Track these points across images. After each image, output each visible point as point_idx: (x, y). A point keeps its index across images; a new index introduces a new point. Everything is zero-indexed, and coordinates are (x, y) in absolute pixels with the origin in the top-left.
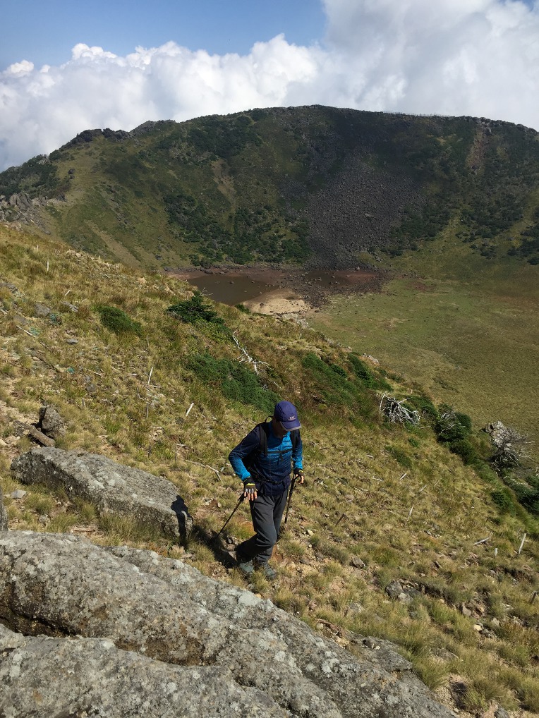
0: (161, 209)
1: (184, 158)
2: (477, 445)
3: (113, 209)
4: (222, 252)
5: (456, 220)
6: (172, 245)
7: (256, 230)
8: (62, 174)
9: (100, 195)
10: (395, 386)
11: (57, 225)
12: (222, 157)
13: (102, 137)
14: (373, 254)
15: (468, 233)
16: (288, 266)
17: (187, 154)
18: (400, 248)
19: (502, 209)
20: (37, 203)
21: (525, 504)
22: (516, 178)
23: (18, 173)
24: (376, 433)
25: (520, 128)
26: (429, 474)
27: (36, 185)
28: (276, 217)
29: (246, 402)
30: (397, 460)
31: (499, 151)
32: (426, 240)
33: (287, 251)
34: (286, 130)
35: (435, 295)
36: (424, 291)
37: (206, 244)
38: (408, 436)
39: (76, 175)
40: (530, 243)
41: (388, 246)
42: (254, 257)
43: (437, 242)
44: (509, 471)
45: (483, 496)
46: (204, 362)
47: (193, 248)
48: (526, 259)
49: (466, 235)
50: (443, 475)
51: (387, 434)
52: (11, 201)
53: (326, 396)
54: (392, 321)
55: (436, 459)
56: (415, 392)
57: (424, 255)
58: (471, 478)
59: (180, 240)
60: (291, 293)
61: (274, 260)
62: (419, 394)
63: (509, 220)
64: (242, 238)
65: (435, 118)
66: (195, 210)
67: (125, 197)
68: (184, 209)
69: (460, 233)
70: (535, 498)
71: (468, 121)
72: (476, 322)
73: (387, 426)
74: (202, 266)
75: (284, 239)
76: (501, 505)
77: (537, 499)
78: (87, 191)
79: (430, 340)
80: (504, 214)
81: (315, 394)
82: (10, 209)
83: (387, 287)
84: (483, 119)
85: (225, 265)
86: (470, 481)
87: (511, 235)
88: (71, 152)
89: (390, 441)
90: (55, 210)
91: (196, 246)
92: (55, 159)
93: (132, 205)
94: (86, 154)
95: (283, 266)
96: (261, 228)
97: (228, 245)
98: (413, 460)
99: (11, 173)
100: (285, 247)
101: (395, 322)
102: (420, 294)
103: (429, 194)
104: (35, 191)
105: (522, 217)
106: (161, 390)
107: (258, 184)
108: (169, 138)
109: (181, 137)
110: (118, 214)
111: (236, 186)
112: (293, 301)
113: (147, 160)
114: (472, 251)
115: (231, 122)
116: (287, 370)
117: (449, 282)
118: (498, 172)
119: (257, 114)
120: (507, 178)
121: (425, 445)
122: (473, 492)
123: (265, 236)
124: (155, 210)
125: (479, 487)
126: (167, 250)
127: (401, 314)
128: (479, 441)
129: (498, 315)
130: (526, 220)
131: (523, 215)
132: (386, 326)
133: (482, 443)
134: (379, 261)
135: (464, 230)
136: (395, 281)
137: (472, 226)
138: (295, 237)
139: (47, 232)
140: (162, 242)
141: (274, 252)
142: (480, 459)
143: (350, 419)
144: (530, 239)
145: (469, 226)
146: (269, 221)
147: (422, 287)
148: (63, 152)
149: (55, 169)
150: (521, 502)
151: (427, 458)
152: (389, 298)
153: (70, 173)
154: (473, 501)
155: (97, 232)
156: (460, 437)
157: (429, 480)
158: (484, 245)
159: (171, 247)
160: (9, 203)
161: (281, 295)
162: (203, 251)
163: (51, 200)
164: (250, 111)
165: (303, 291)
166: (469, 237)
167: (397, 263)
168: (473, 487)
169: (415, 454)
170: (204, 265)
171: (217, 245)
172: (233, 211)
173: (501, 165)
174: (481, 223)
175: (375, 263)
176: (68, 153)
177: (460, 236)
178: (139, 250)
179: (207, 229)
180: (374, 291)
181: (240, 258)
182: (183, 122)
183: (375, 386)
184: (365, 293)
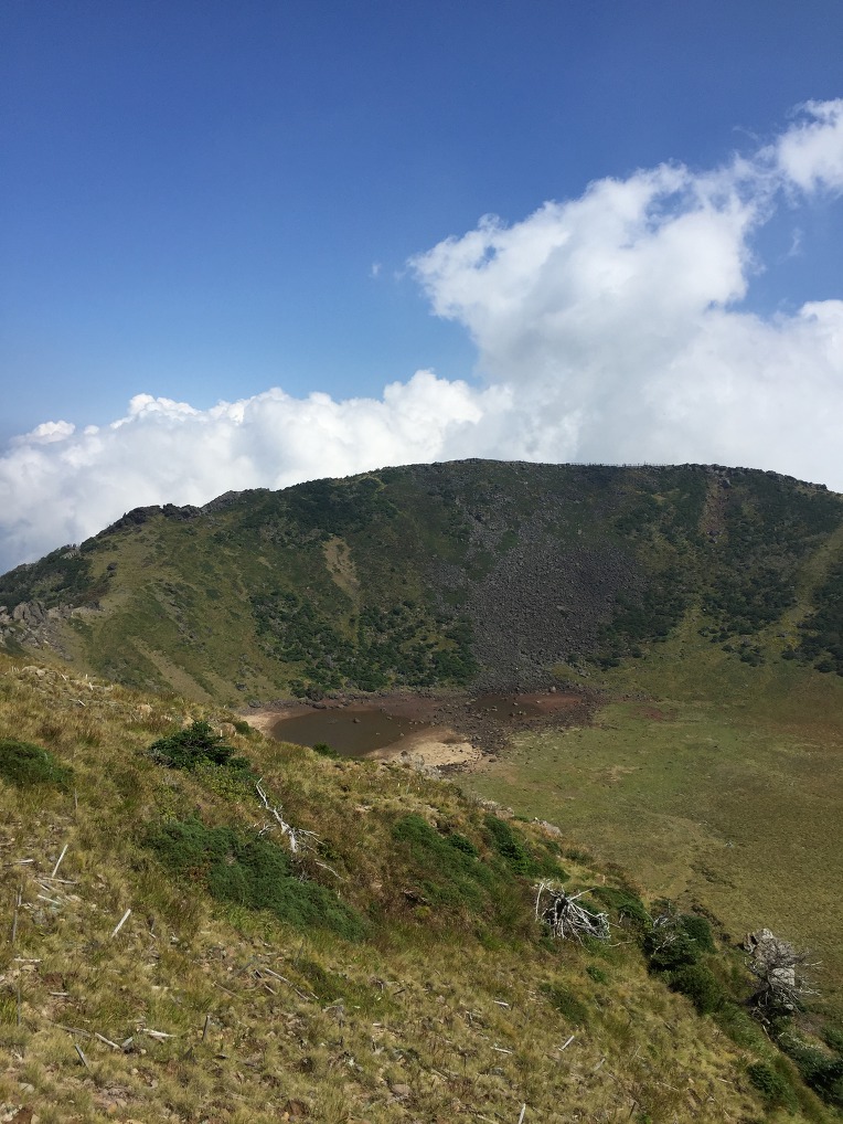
0: (246, 614)
1: (281, 539)
2: (725, 974)
3: (171, 617)
4: (339, 674)
5: (696, 611)
6: (261, 666)
7: (391, 638)
8: (97, 571)
9: (153, 598)
10: (575, 870)
11: (84, 645)
12: (338, 535)
13: (161, 517)
14: (575, 666)
15: (717, 628)
16: (445, 690)
17: (286, 533)
18: (615, 655)
19: (763, 591)
20: (56, 615)
21: (818, 1086)
22: (776, 546)
23: (30, 573)
24: (525, 957)
25: (772, 476)
26: (623, 1035)
27: (58, 589)
28: (422, 617)
29: (257, 906)
30: (561, 1011)
31: (746, 509)
32: (654, 641)
33: (441, 668)
34: (431, 494)
35: (677, 725)
36: (660, 720)
37: (315, 662)
38: (585, 960)
39: (118, 571)
40: (813, 641)
41: (597, 653)
42: (390, 679)
43: (670, 644)
44: (788, 1023)
45: (734, 1075)
46: (180, 834)
47: (294, 671)
48: (812, 665)
49: (713, 632)
50: (654, 1037)
51: (546, 958)
52: (16, 614)
53: (431, 891)
54: (614, 771)
55: (640, 1005)
56: (610, 880)
57: (653, 665)
58: (709, 1039)
59: (275, 658)
60: (450, 732)
61: (422, 683)
62: (617, 883)
63: (776, 606)
64: (370, 651)
65: (645, 467)
66: (299, 613)
67: (192, 599)
68: (281, 612)
69: (704, 629)
70: (835, 1073)
71: (694, 470)
72: (748, 767)
73: (547, 944)
74: (310, 697)
75: (435, 649)
76: (767, 1091)
77: (838, 1076)
78: (135, 594)
79: (679, 800)
80: (767, 598)
81: (408, 888)
82: (12, 625)
83: (602, 716)
84: (715, 467)
85: (346, 693)
86: (707, 1046)
87: (783, 629)
88: (113, 539)
89: (550, 974)
90: (82, 624)
91: (301, 666)
92: (88, 550)
93: (202, 610)
94: (136, 540)
95: (435, 690)
96: (399, 635)
97: (349, 663)
98: (592, 1008)
99: (21, 574)
100: (438, 662)
101: (620, 773)
102: (654, 726)
103: (649, 573)
104: (55, 598)
105: (795, 601)
106: (76, 889)
107: (393, 570)
108: (260, 512)
109: (277, 510)
110: (180, 625)
111: (360, 575)
112: (454, 746)
113: (227, 545)
114: (727, 655)
115: (350, 487)
116: (361, 846)
117: (697, 704)
118: (749, 538)
119: (389, 474)
120: (764, 546)
121: (620, 979)
122: (712, 1069)
123: (406, 647)
124: (236, 616)
125: (726, 1057)
126: (254, 675)
127: (628, 759)
128: (729, 966)
129: (782, 754)
130: (802, 606)
131: (796, 598)
132: (605, 779)
133: (735, 971)
134: (585, 676)
135: (710, 623)
136: (612, 706)
137: (721, 617)
138: (452, 645)
139: (69, 657)
140: (246, 664)
141: (421, 670)
142: (730, 1001)
143: (477, 934)
144: (813, 634)
145: (716, 618)
146: (411, 623)
147: (655, 715)
148: (103, 540)
149: (87, 564)
150: (809, 1084)
151: (623, 1004)
152: (606, 734)
153: (110, 568)
154: (711, 1086)
155: (146, 653)
156: (688, 960)
157: (622, 1047)
158: (743, 646)
159: (261, 670)
160: (12, 618)
161: (434, 737)
162: (311, 674)
163: (78, 610)
164: (377, 471)
165: (469, 729)
166: (719, 634)
167: (613, 679)
168: (714, 1057)
169: (597, 996)
170: (313, 695)
171: (332, 664)
172: (356, 611)
173: (752, 529)
174: (734, 613)
175: (579, 679)
176: (109, 541)
177: (706, 633)
178: (211, 677)
179: (316, 640)
180: (582, 723)
181: (368, 682)
182: (280, 491)
183: (535, 871)
184: (568, 727)
